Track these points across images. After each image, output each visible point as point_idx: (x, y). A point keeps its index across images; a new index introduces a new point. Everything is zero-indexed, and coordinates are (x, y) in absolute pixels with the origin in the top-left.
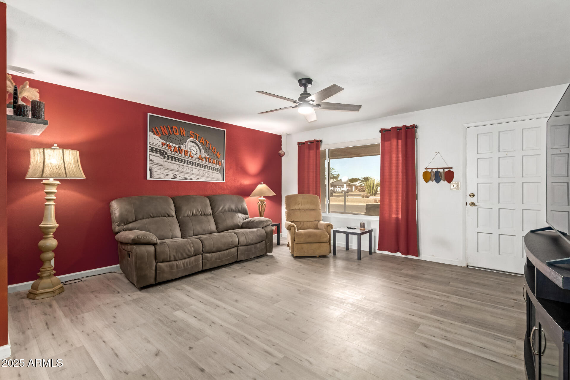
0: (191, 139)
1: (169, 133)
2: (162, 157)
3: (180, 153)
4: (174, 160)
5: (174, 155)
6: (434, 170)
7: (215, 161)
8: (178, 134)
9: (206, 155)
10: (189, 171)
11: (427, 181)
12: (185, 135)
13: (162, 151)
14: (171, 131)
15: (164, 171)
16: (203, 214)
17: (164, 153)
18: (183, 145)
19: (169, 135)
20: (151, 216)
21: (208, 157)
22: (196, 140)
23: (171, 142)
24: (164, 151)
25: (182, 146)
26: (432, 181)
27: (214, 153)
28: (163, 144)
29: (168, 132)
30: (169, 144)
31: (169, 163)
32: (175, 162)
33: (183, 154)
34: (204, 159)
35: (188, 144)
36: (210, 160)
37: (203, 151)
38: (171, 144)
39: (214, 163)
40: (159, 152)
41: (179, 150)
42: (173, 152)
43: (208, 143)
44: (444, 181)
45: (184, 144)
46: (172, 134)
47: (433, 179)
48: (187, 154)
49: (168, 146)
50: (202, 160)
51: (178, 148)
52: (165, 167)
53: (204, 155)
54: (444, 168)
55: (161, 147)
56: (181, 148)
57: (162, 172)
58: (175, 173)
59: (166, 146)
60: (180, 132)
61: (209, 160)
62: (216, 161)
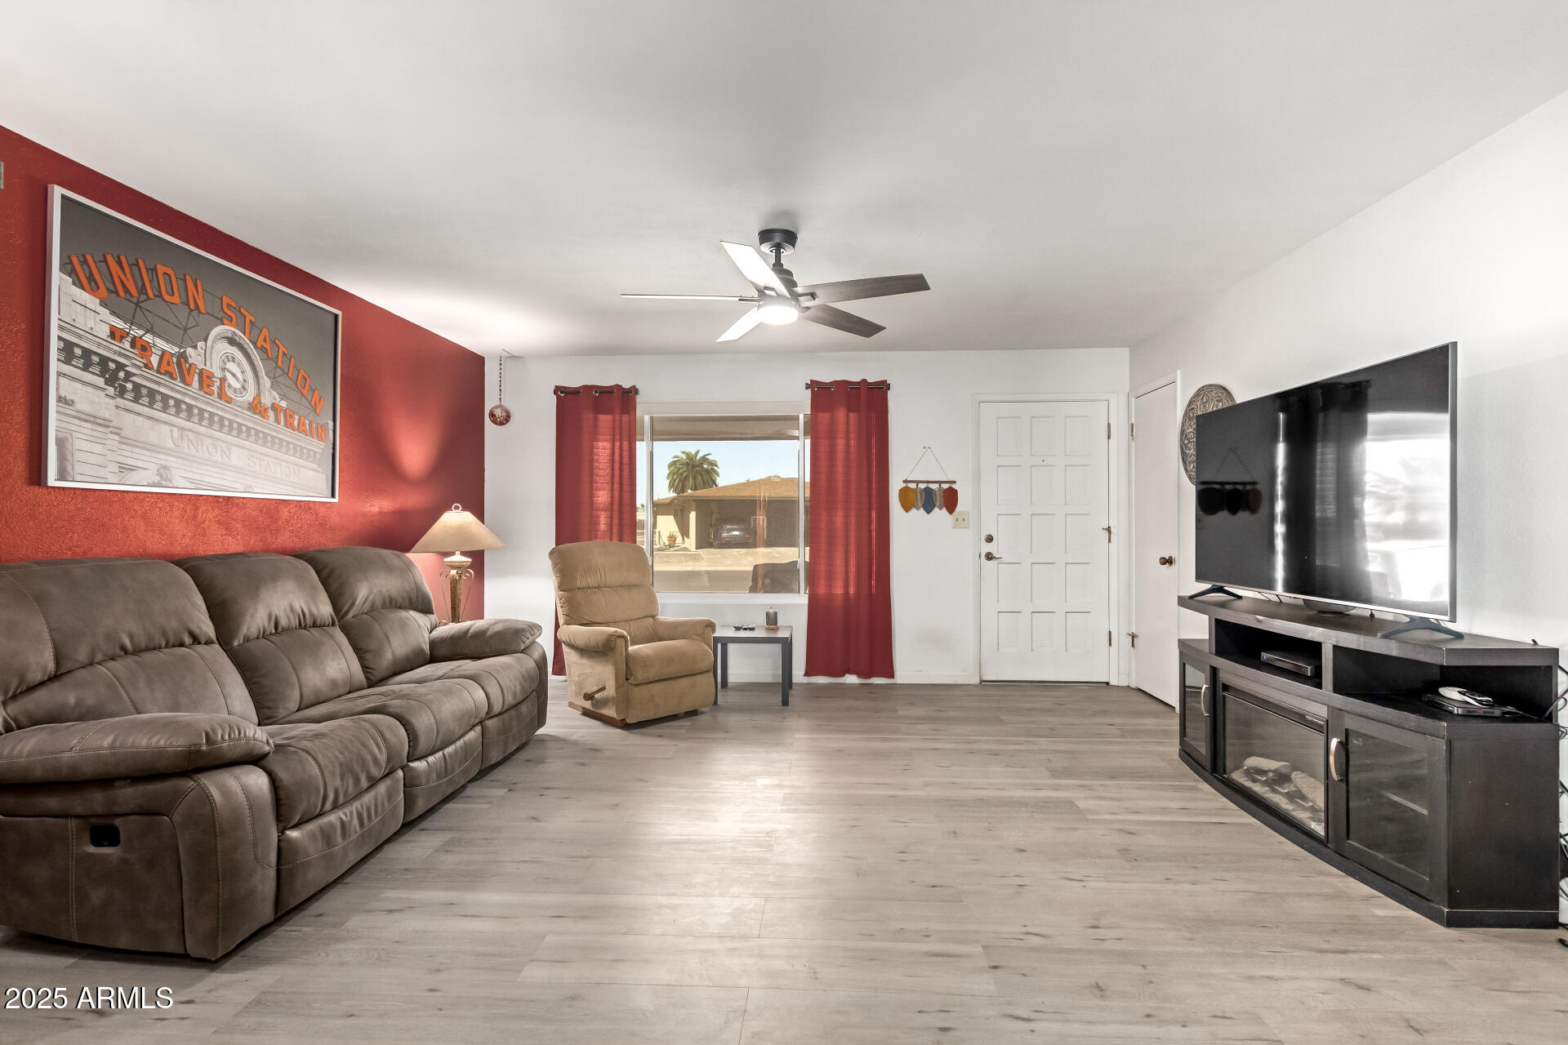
0: (226, 327)
1: (142, 290)
2: (111, 390)
3: (184, 381)
4: (158, 405)
5: (159, 384)
6: (922, 486)
7: (307, 422)
8: (176, 299)
9: (277, 396)
10: (218, 458)
11: (907, 509)
12: (203, 311)
13: (112, 366)
14: (151, 281)
15: (120, 452)
16: (309, 621)
17: (122, 374)
18: (195, 347)
19: (143, 297)
20: (123, 648)
21: (284, 404)
22: (243, 336)
23: (147, 331)
24: (120, 367)
25: (190, 351)
26: (918, 509)
27: (303, 395)
28: (117, 336)
29: (136, 283)
30: (141, 337)
31: (141, 418)
32: (163, 416)
33: (196, 384)
34: (270, 411)
35: (215, 348)
36: (291, 417)
37: (266, 382)
38: (148, 338)
39: (304, 432)
40: (98, 364)
41: (180, 368)
42: (158, 371)
43: (284, 353)
44: (940, 509)
45: (200, 344)
46: (151, 296)
47: (920, 505)
48: (209, 386)
49: (138, 345)
50: (263, 417)
51: (175, 360)
52: (125, 433)
53: (269, 397)
54: (940, 483)
55: (108, 344)
56: (186, 361)
57: (111, 456)
58: (164, 460)
59: (127, 345)
60: (183, 294)
61: (289, 416)
62: (310, 422)
